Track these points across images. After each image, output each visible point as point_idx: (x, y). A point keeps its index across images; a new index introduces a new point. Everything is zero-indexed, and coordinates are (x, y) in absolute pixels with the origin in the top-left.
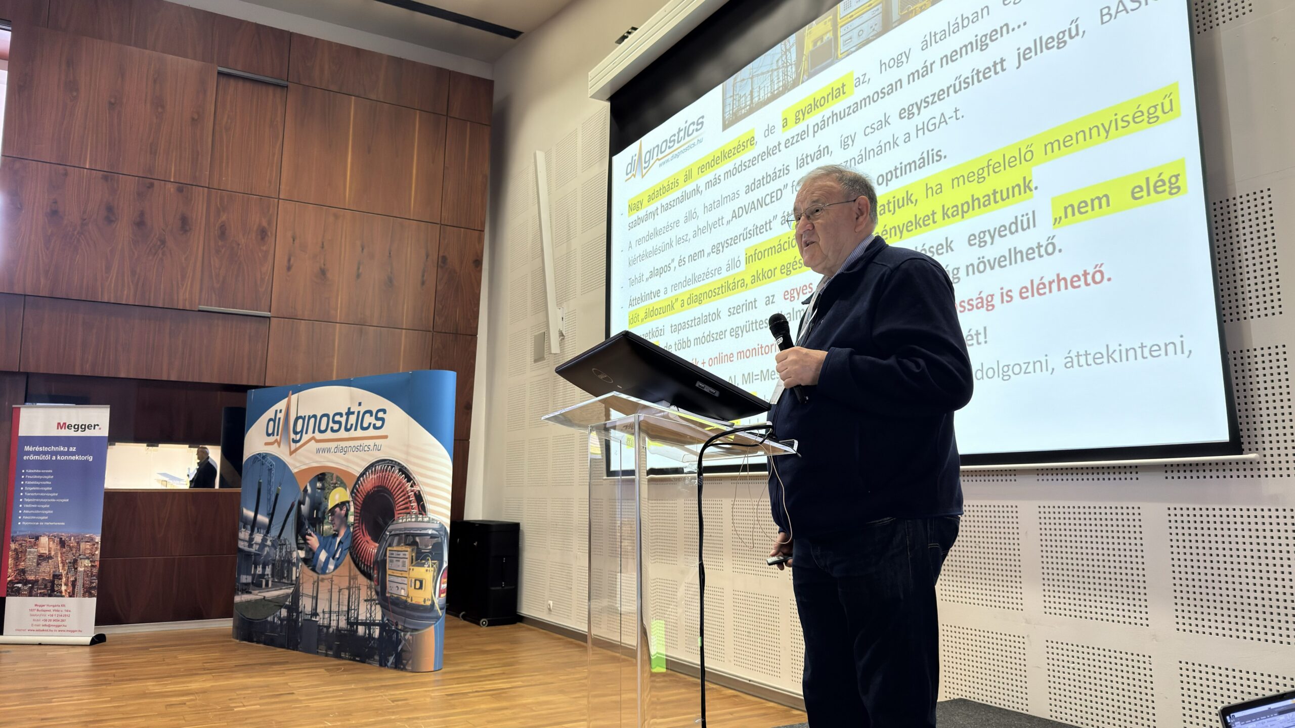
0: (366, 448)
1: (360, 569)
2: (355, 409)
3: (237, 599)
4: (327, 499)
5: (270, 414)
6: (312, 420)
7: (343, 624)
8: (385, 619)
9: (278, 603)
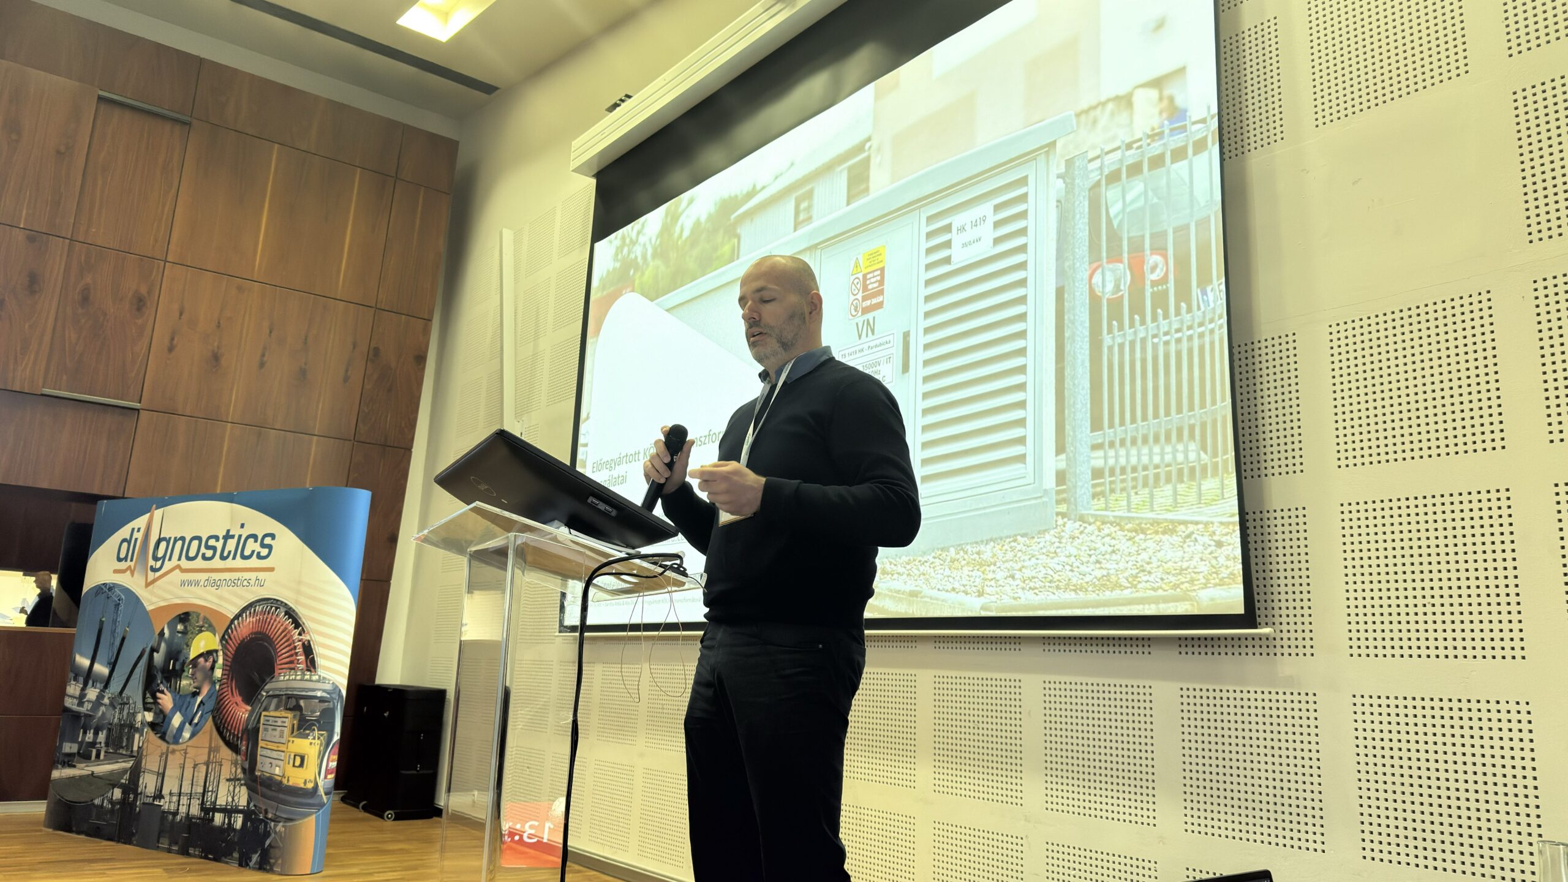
0: (245, 583)
1: (223, 738)
2: (236, 532)
3: (56, 774)
4: (188, 646)
5: (124, 532)
6: (179, 543)
7: (195, 810)
8: (252, 805)
9: (111, 781)
